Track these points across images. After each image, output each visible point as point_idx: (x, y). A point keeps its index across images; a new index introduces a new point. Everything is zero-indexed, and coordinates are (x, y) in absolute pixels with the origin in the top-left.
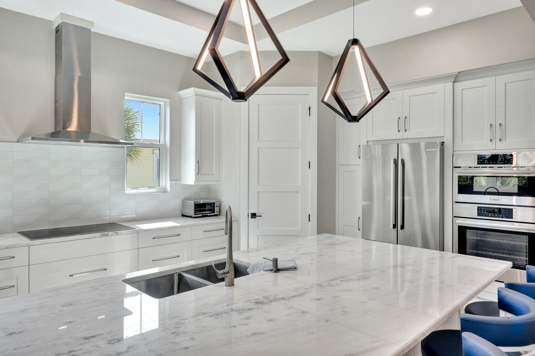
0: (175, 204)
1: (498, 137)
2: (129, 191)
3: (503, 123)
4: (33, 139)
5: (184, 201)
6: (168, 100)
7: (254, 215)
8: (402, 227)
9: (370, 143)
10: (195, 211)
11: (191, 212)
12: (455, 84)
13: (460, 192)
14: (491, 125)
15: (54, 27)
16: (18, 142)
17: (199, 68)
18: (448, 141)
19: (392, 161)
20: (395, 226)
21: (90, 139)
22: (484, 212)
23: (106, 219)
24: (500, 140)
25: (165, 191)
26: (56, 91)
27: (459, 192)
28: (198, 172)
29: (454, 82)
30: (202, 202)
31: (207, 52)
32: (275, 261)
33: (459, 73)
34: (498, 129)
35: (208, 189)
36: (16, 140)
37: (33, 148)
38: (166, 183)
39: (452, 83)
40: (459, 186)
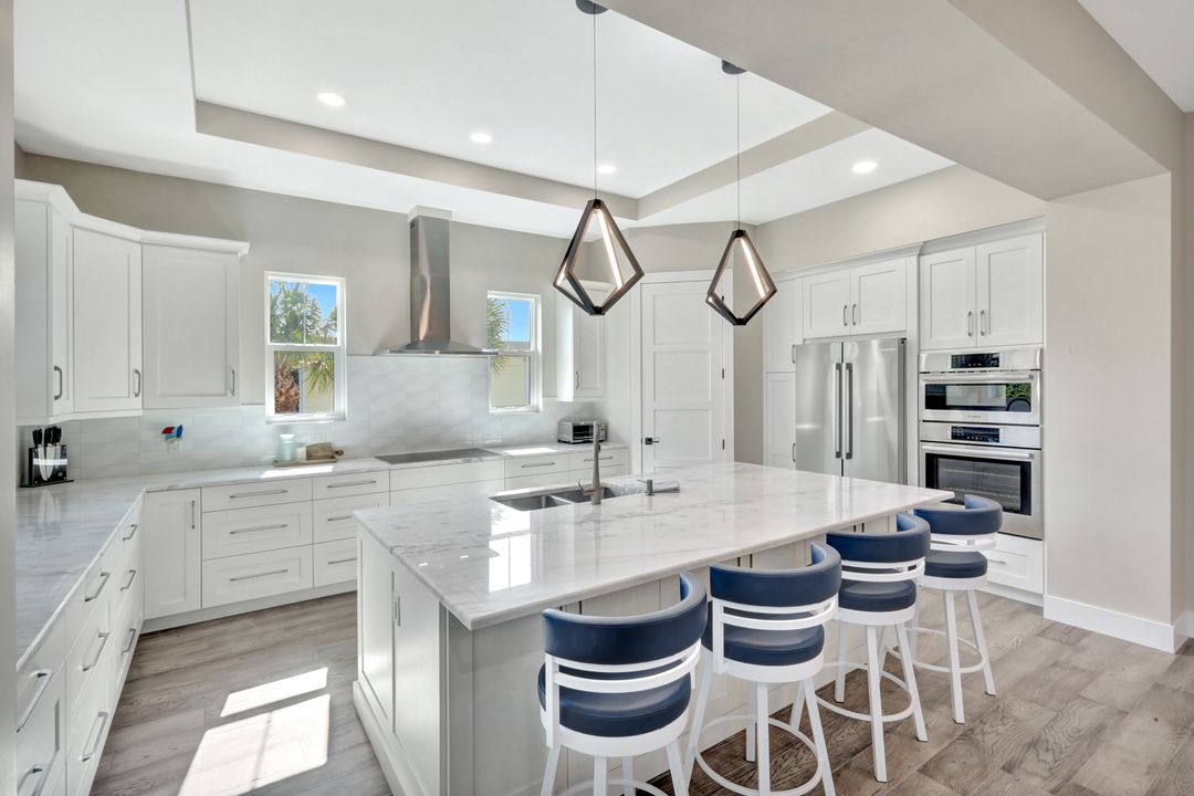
0: (549, 426)
1: (979, 330)
2: (493, 411)
3: (986, 309)
4: (391, 352)
5: (560, 424)
6: (539, 296)
7: (649, 441)
8: (849, 456)
9: (808, 342)
10: (574, 435)
11: (570, 438)
12: (922, 258)
13: (929, 406)
14: (970, 313)
15: (409, 221)
16: (374, 355)
17: (559, 283)
18: (911, 336)
19: (834, 366)
20: (839, 455)
21: (450, 349)
22: (961, 434)
23: (469, 444)
24: (982, 334)
25: (537, 411)
26: (411, 295)
27: (927, 407)
28: (577, 386)
29: (920, 255)
30: (582, 423)
31: (562, 275)
32: (650, 483)
33: (925, 242)
34: (981, 319)
35: (591, 407)
36: (371, 353)
37: (390, 361)
38: (538, 400)
39: (915, 258)
40: (927, 398)
